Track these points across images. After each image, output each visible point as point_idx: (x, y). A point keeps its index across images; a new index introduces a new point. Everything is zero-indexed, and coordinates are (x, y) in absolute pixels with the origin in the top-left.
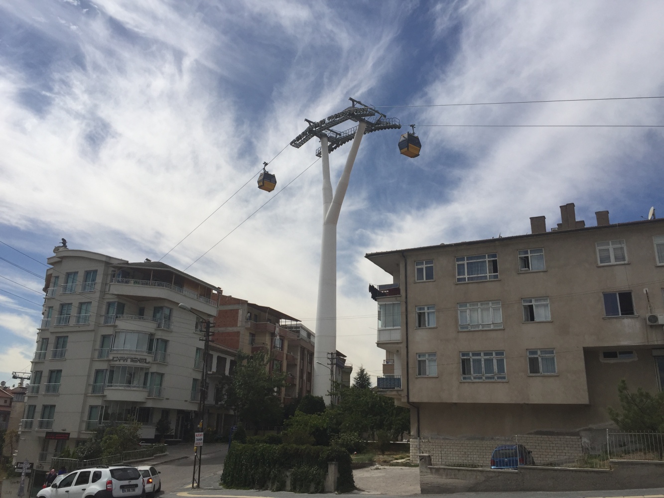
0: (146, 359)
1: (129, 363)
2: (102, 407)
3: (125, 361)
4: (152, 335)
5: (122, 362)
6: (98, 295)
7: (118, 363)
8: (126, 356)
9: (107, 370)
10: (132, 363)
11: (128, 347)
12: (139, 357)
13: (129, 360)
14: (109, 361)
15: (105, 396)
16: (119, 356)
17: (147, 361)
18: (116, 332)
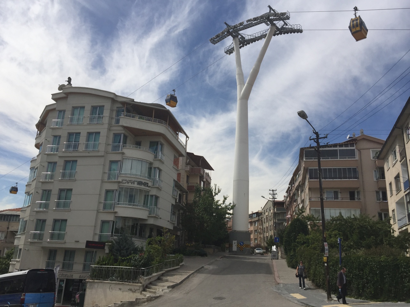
0: (148, 183)
1: (136, 185)
2: (114, 222)
3: (133, 183)
4: (151, 164)
5: (130, 184)
6: (106, 126)
7: (126, 184)
8: (133, 179)
9: (116, 190)
10: (138, 186)
11: (134, 172)
12: (143, 181)
13: (136, 183)
14: (119, 182)
15: (116, 213)
16: (127, 179)
17: (149, 185)
18: (123, 159)
